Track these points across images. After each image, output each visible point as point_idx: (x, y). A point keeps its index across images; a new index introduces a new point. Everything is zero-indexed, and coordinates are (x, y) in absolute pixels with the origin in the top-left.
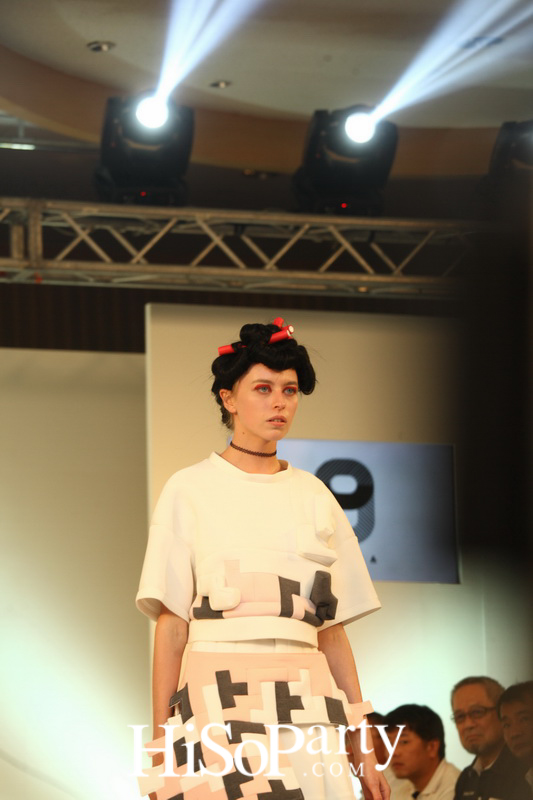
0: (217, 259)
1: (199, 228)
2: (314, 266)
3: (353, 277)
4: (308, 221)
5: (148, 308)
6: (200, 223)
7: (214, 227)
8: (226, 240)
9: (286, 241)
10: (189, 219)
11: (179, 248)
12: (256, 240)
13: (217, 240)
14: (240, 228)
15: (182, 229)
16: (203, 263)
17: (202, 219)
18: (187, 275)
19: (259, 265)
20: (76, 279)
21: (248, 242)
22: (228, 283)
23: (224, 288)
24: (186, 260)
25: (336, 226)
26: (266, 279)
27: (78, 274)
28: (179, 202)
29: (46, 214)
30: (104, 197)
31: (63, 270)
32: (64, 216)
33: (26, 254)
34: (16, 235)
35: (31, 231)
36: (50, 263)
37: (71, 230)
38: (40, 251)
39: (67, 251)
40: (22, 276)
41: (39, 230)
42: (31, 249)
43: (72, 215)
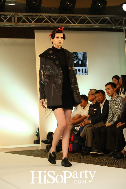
0: (46, 22)
1: (43, 17)
2: (63, 23)
3: (69, 24)
4: (61, 15)
5: (35, 30)
7: (45, 16)
8: (48, 19)
9: (58, 18)
10: (41, 15)
11: (40, 20)
12: (53, 19)
13: (46, 19)
14: (50, 16)
15: (40, 17)
16: (44, 23)
17: (44, 15)
18: (42, 25)
19: (54, 23)
20: (23, 26)
21: (51, 19)
22: (48, 26)
23: (48, 27)
24: (41, 22)
25: (66, 16)
26: (55, 25)
27: (23, 25)
28: (40, 13)
29: (18, 15)
30: (27, 12)
31: (21, 24)
32: (21, 15)
33: (15, 22)
34: (13, 19)
35: (15, 18)
36: (19, 23)
37: (22, 18)
38: (17, 21)
39: (21, 21)
40: (14, 26)
41: (17, 18)
42: (15, 21)
43: (22, 15)
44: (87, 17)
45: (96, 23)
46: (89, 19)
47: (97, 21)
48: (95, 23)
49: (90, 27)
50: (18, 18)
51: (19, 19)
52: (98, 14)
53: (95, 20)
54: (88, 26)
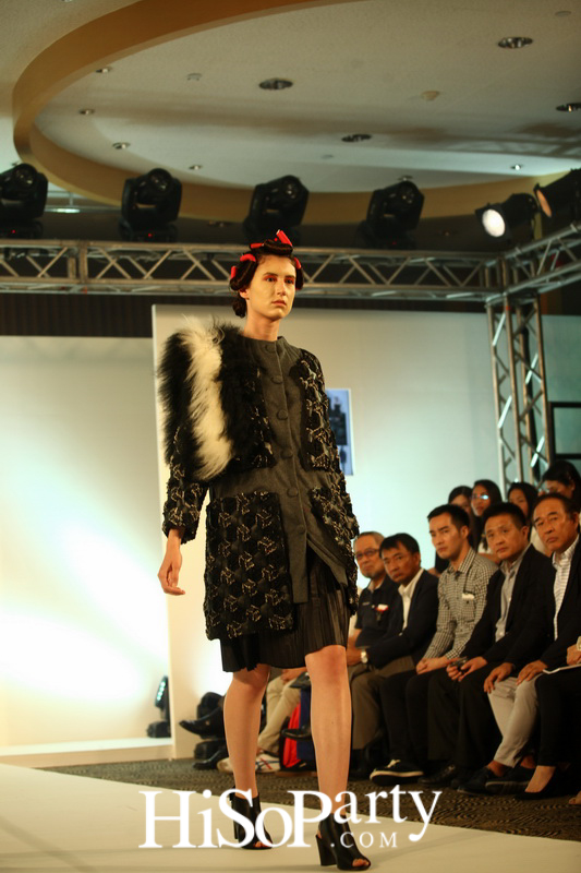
0: (197, 275)
1: (185, 256)
5: (154, 308)
6: (186, 253)
7: (195, 255)
8: (202, 263)
10: (179, 251)
11: (172, 269)
12: (221, 263)
13: (197, 263)
14: (211, 255)
15: (174, 257)
16: (189, 278)
17: (187, 250)
18: (179, 286)
19: (222, 277)
20: (108, 290)
21: (216, 264)
22: (204, 290)
23: (202, 293)
24: (177, 276)
27: (110, 287)
28: (172, 240)
29: (90, 250)
30: (125, 238)
31: (101, 285)
32: (101, 251)
33: (78, 275)
34: (71, 264)
35: (81, 261)
36: (93, 281)
37: (105, 259)
38: (86, 273)
39: (103, 272)
40: (76, 289)
41: (86, 260)
42: (81, 272)
43: (105, 250)
44: (351, 259)
45: (383, 279)
46: (356, 265)
47: (387, 272)
48: (378, 281)
49: (359, 296)
50: (90, 261)
51: (95, 267)
52: (391, 247)
53: (379, 268)
54: (354, 291)
